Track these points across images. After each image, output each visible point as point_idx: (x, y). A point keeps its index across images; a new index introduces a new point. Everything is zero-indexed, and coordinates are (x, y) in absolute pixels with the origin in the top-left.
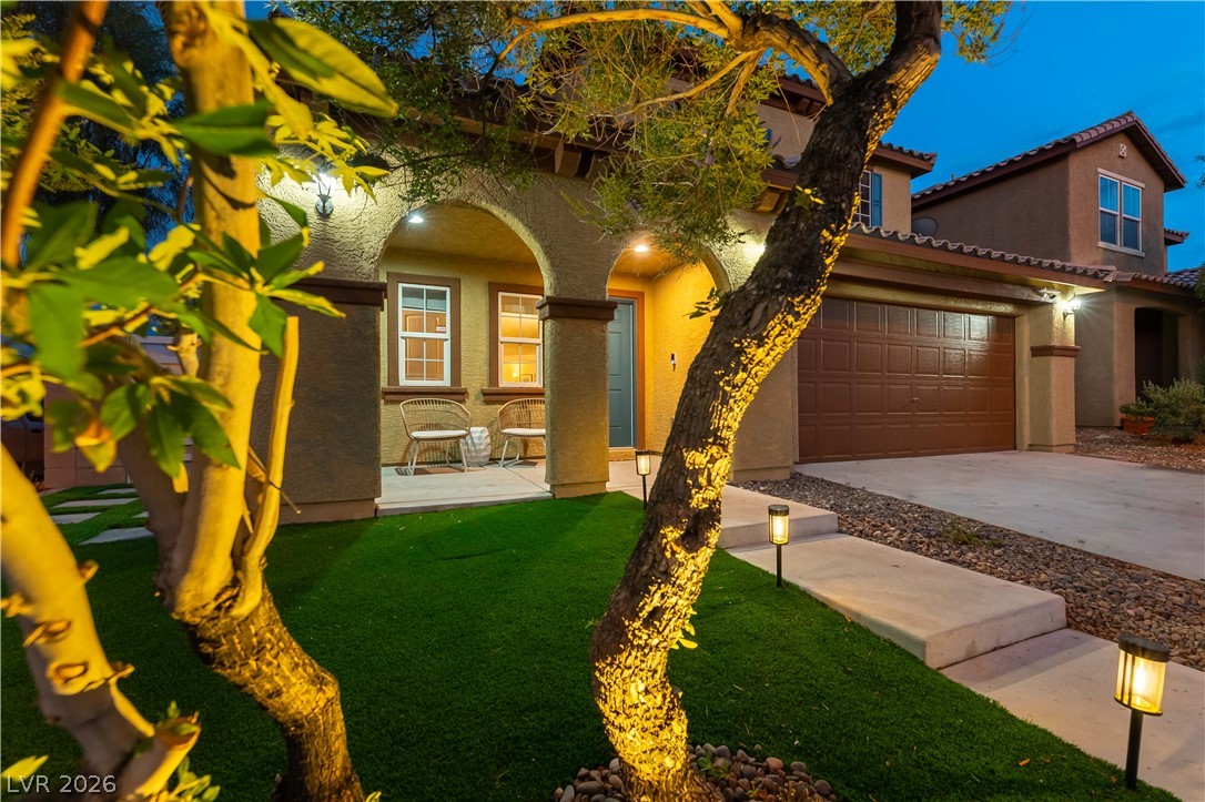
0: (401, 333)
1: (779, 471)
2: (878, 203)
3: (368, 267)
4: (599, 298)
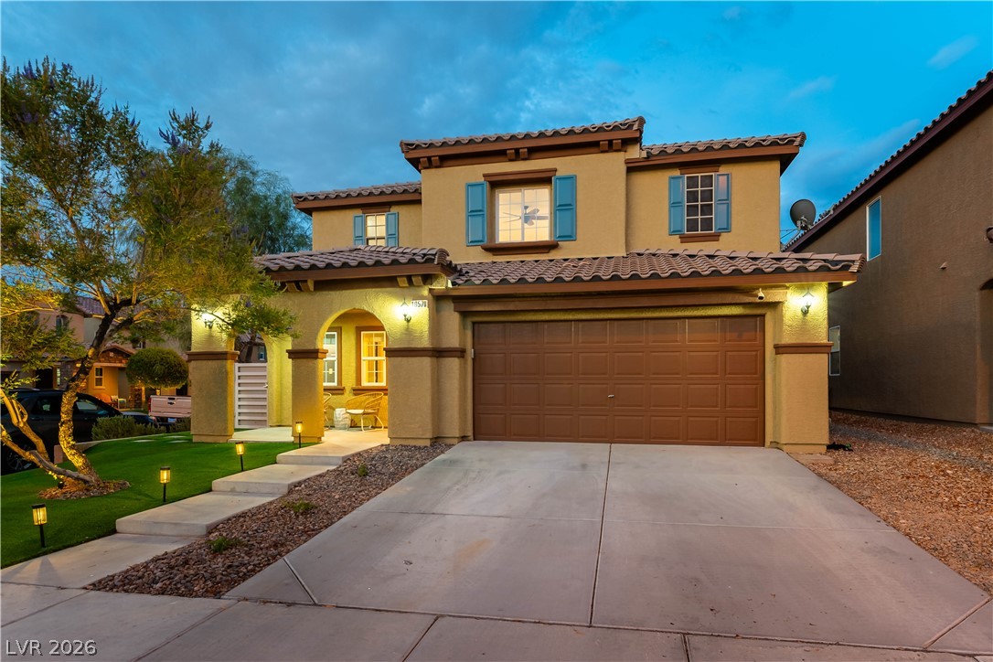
1: (420, 441)
2: (727, 201)
3: (223, 345)
4: (312, 348)
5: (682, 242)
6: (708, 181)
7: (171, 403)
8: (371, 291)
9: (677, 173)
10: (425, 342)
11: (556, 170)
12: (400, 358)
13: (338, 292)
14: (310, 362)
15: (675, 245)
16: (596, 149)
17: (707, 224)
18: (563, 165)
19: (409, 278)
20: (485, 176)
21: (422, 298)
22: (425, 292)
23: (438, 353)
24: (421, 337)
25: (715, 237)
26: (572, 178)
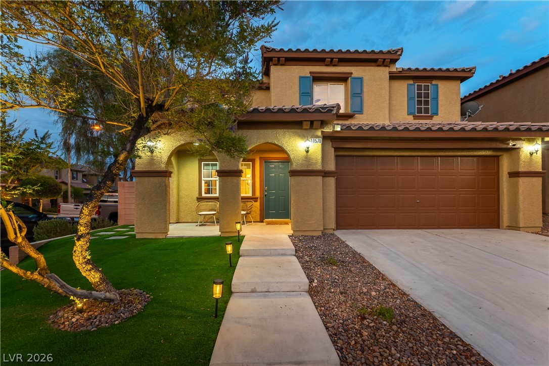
0: (203, 179)
1: (315, 232)
2: (436, 99)
3: (163, 166)
4: (236, 169)
5: (414, 119)
6: (427, 88)
7: (77, 208)
8: (280, 132)
9: (411, 82)
10: (319, 167)
11: (352, 73)
12: (301, 177)
13: (255, 131)
14: (234, 179)
15: (410, 119)
16: (374, 64)
17: (427, 111)
18: (356, 71)
19: (312, 123)
20: (310, 73)
21: (317, 137)
22: (319, 133)
23: (325, 174)
24: (316, 163)
25: (431, 118)
26: (361, 79)
